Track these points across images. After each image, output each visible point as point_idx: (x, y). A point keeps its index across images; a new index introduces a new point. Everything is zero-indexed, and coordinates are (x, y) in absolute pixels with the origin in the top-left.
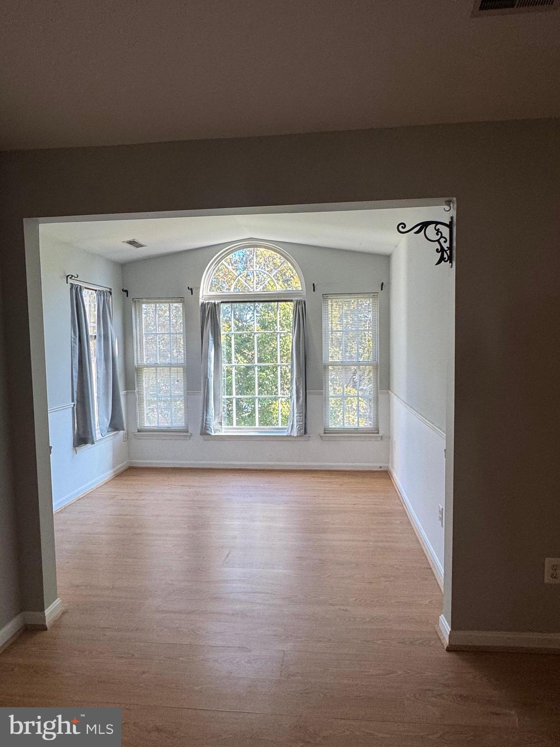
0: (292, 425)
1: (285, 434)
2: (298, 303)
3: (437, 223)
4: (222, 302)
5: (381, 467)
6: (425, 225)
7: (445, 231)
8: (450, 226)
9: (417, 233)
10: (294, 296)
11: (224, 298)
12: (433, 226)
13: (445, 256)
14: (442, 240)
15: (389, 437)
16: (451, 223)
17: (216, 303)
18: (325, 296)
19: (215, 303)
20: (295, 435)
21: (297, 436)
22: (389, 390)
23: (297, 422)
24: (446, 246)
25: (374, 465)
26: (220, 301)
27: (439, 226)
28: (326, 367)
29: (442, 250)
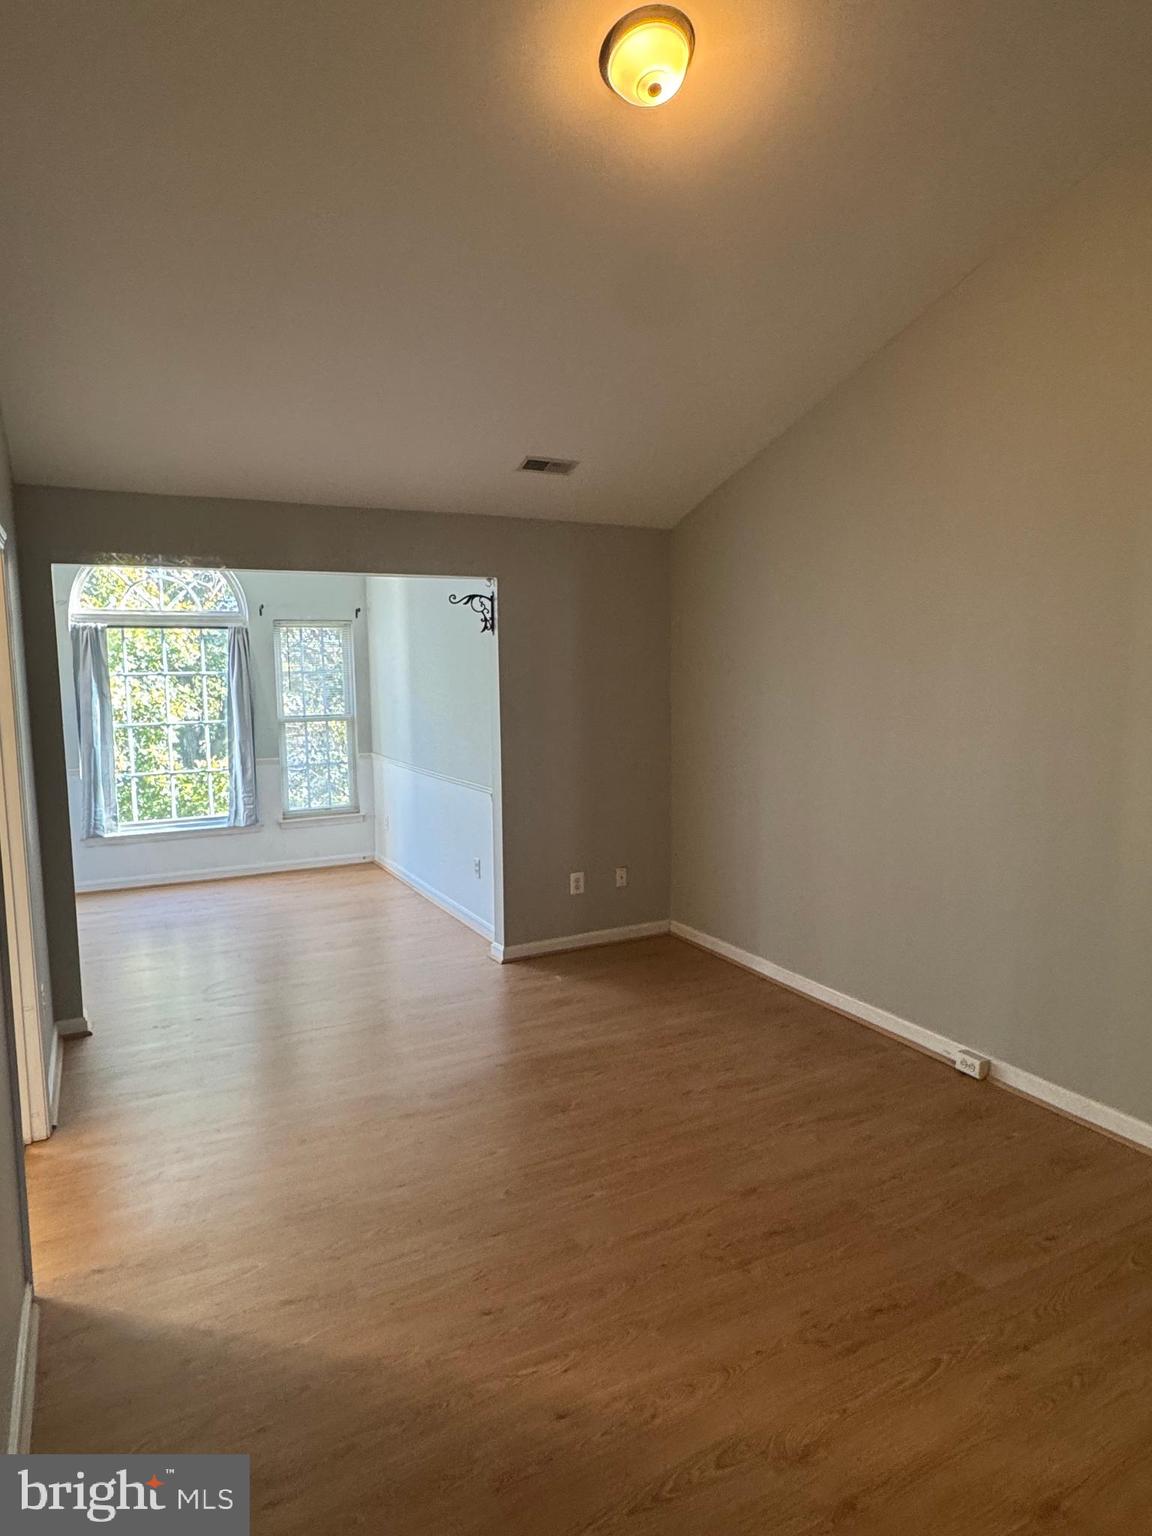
0: (236, 812)
1: (225, 826)
2: (237, 631)
3: (481, 596)
4: (109, 627)
5: (364, 858)
6: (472, 597)
7: (488, 604)
8: (491, 599)
9: (465, 603)
10: (230, 621)
11: (115, 620)
12: (477, 599)
13: (488, 625)
14: (485, 611)
15: (374, 816)
16: (492, 597)
17: (99, 628)
18: (277, 623)
19: (96, 629)
20: (243, 824)
21: (246, 826)
22: (371, 751)
23: (245, 805)
24: (489, 616)
25: (356, 857)
26: (106, 625)
27: (483, 599)
28: (281, 724)
29: (486, 620)
